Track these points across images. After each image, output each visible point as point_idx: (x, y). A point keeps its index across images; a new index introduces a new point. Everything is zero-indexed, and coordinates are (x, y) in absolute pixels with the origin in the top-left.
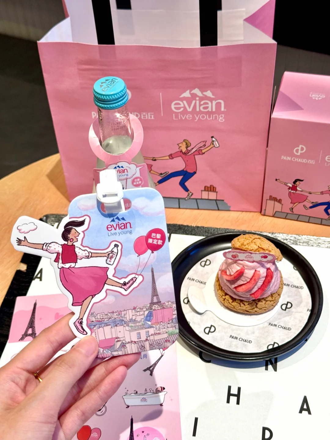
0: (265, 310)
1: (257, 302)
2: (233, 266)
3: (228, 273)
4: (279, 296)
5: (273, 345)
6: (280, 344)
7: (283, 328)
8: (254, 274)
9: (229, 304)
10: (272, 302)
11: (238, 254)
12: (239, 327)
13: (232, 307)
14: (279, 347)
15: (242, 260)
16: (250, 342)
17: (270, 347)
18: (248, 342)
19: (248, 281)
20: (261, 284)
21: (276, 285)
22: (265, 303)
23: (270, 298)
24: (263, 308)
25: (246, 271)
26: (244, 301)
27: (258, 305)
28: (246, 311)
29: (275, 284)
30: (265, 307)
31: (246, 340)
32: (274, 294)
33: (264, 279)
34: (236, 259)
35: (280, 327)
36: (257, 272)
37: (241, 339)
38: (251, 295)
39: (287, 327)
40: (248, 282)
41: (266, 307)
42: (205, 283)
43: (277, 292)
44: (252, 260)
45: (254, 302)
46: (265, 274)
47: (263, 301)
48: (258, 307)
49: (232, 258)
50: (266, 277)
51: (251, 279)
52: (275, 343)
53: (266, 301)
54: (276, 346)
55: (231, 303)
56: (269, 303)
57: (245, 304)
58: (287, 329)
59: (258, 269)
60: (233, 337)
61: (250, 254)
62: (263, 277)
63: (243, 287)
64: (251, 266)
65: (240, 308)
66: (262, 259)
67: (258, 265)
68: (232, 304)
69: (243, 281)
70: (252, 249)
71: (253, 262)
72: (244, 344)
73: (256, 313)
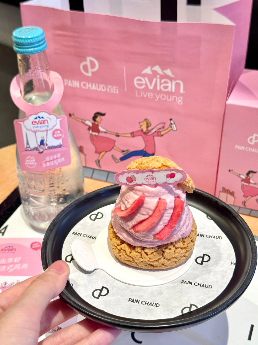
0: (175, 262)
1: (164, 250)
2: (130, 196)
3: (123, 209)
4: (192, 243)
5: (190, 308)
6: (199, 307)
7: (202, 285)
8: (158, 203)
9: (126, 256)
10: (184, 251)
11: (135, 174)
12: (141, 287)
13: (131, 260)
14: (198, 311)
15: (140, 185)
16: (157, 305)
17: (186, 311)
18: (154, 305)
19: (150, 214)
20: (169, 218)
21: (188, 225)
22: (175, 251)
23: (180, 244)
24: (172, 258)
25: (146, 199)
26: (146, 248)
27: (165, 253)
28: (149, 264)
29: (187, 223)
30: (174, 258)
31: (151, 303)
32: (186, 238)
33: (172, 211)
34: (132, 184)
35: (196, 284)
36: (161, 200)
37: (144, 303)
38: (154, 236)
39: (206, 285)
40: (150, 216)
41: (177, 258)
42: (95, 238)
43: (189, 236)
44: (154, 183)
45: (159, 249)
46: (173, 205)
47: (171, 247)
48: (166, 257)
49: (128, 183)
50: (175, 208)
51: (154, 211)
52: (191, 305)
53: (176, 248)
54: (193, 308)
55: (128, 253)
56: (180, 252)
57: (148, 253)
58: (207, 286)
59: (163, 197)
60: (133, 301)
61: (151, 174)
62: (170, 209)
63: (144, 224)
64: (153, 192)
65: (141, 260)
66: (168, 179)
67: (164, 190)
68: (130, 255)
69: (143, 215)
70: (153, 166)
71: (156, 185)
72: (148, 309)
73: (163, 267)
